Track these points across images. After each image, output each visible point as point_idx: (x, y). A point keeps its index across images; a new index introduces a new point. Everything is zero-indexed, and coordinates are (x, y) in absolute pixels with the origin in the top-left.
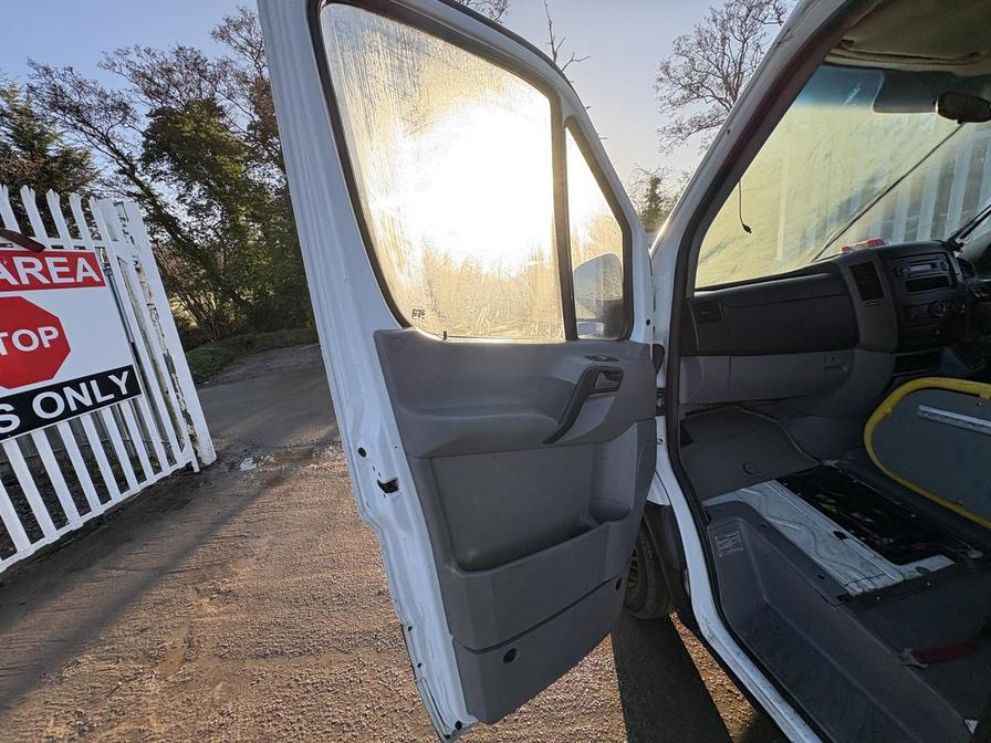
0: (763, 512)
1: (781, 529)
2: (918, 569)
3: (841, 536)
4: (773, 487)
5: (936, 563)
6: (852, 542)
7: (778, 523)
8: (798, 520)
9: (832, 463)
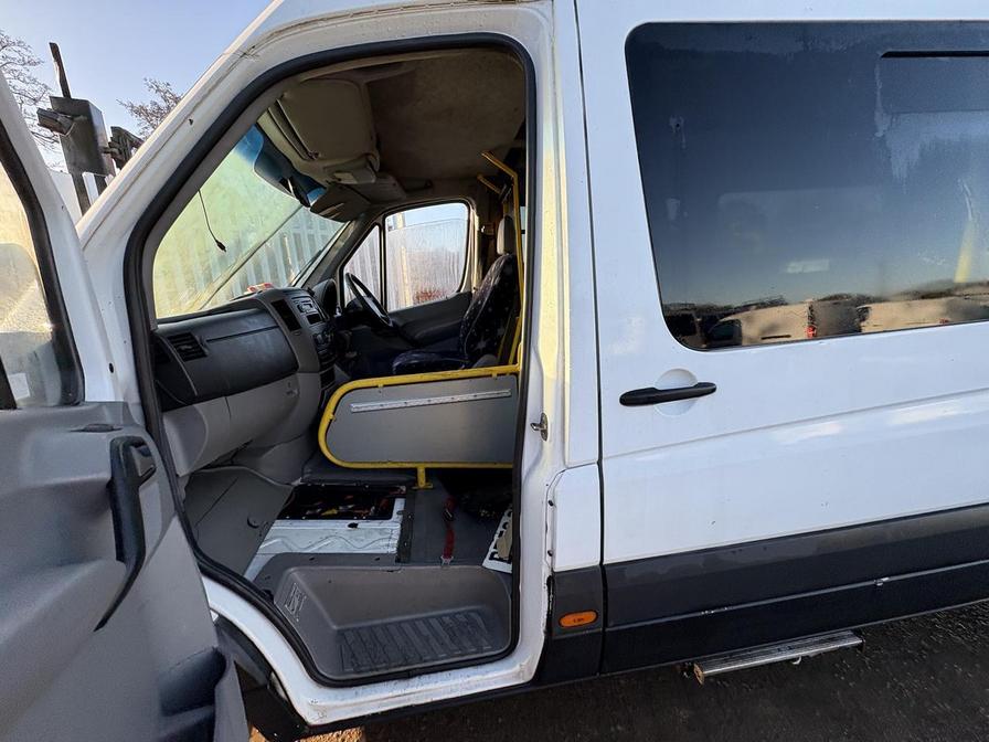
0: (296, 550)
1: (321, 551)
2: (398, 513)
3: (354, 526)
4: (280, 526)
5: (399, 505)
6: (362, 524)
7: (314, 550)
8: (324, 536)
9: (298, 482)
